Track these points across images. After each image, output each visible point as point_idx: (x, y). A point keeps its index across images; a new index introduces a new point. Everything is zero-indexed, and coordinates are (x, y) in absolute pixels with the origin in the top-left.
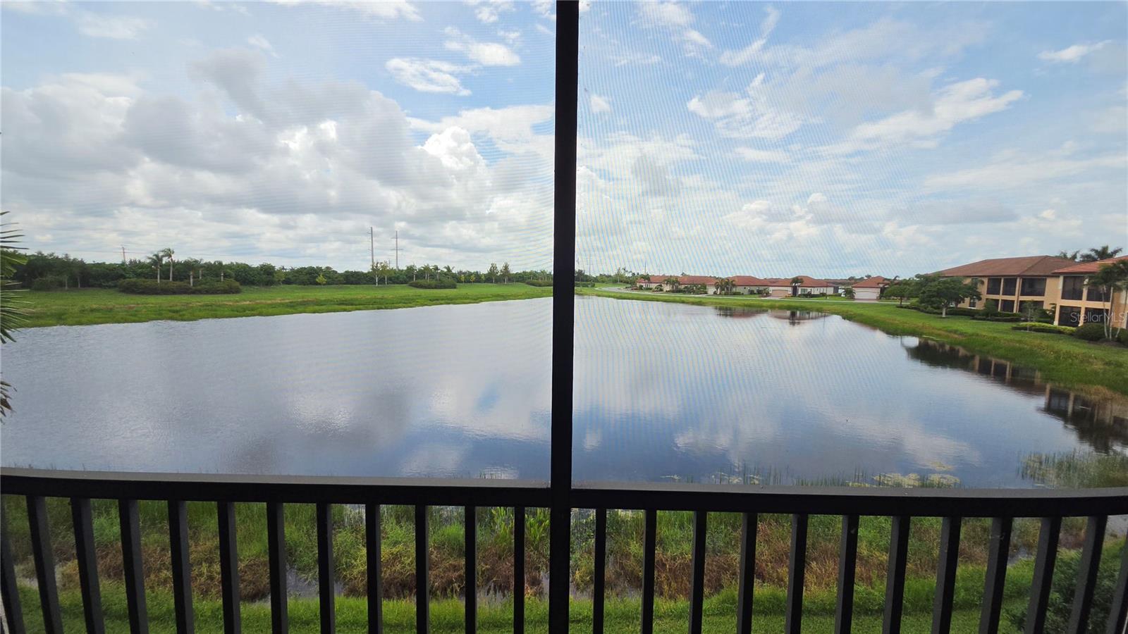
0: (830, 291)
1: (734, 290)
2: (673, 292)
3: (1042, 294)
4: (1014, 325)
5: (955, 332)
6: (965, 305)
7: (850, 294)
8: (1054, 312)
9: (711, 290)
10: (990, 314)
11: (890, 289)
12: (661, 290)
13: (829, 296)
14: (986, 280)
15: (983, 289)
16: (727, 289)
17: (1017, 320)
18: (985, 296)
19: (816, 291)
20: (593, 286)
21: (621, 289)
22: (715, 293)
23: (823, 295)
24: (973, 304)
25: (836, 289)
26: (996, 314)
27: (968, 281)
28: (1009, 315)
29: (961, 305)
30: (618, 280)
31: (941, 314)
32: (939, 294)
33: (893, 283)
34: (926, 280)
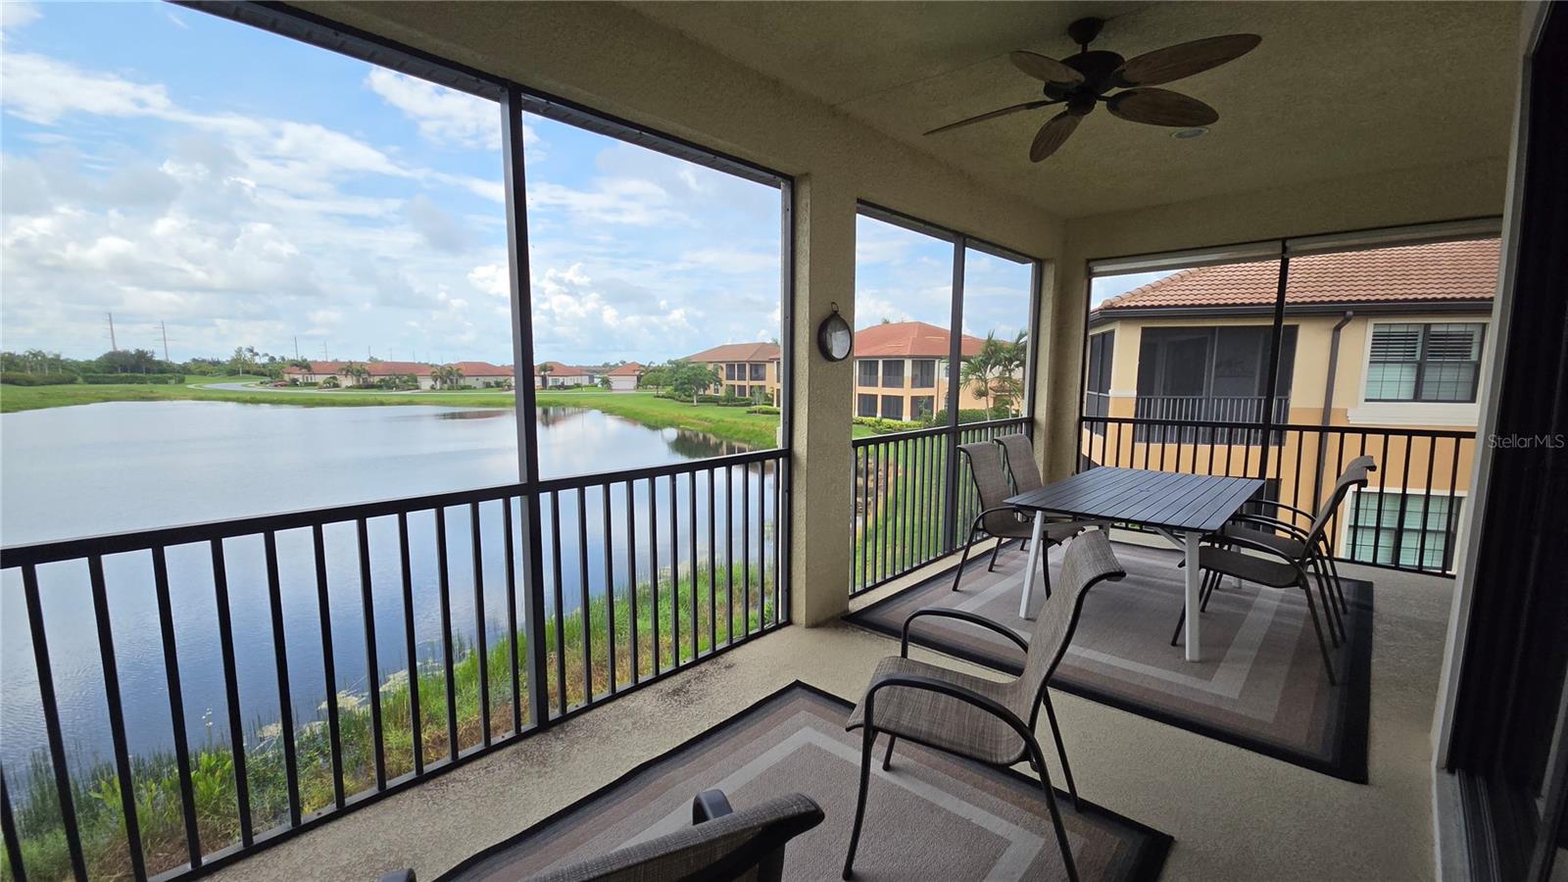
0: (585, 380)
1: (462, 382)
2: (360, 387)
3: (763, 379)
4: (747, 409)
5: (706, 419)
6: (710, 392)
7: (606, 382)
8: (773, 395)
9: (426, 384)
10: (730, 401)
11: (647, 377)
12: (336, 386)
13: (585, 386)
14: (724, 366)
15: (723, 375)
16: (451, 381)
17: (749, 405)
18: (725, 382)
19: (569, 381)
20: (182, 381)
21: (253, 386)
22: (433, 388)
23: (578, 386)
24: (717, 391)
25: (592, 378)
26: (735, 400)
27: (710, 367)
28: (743, 400)
29: (707, 392)
30: (238, 369)
31: (693, 402)
32: (690, 381)
33: (648, 370)
34: (678, 366)
